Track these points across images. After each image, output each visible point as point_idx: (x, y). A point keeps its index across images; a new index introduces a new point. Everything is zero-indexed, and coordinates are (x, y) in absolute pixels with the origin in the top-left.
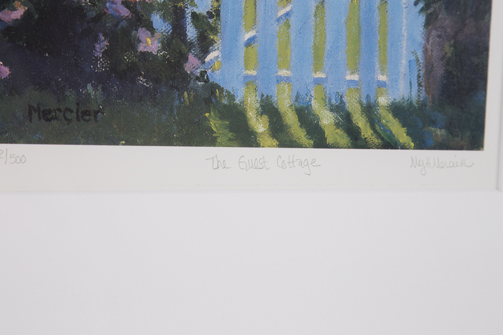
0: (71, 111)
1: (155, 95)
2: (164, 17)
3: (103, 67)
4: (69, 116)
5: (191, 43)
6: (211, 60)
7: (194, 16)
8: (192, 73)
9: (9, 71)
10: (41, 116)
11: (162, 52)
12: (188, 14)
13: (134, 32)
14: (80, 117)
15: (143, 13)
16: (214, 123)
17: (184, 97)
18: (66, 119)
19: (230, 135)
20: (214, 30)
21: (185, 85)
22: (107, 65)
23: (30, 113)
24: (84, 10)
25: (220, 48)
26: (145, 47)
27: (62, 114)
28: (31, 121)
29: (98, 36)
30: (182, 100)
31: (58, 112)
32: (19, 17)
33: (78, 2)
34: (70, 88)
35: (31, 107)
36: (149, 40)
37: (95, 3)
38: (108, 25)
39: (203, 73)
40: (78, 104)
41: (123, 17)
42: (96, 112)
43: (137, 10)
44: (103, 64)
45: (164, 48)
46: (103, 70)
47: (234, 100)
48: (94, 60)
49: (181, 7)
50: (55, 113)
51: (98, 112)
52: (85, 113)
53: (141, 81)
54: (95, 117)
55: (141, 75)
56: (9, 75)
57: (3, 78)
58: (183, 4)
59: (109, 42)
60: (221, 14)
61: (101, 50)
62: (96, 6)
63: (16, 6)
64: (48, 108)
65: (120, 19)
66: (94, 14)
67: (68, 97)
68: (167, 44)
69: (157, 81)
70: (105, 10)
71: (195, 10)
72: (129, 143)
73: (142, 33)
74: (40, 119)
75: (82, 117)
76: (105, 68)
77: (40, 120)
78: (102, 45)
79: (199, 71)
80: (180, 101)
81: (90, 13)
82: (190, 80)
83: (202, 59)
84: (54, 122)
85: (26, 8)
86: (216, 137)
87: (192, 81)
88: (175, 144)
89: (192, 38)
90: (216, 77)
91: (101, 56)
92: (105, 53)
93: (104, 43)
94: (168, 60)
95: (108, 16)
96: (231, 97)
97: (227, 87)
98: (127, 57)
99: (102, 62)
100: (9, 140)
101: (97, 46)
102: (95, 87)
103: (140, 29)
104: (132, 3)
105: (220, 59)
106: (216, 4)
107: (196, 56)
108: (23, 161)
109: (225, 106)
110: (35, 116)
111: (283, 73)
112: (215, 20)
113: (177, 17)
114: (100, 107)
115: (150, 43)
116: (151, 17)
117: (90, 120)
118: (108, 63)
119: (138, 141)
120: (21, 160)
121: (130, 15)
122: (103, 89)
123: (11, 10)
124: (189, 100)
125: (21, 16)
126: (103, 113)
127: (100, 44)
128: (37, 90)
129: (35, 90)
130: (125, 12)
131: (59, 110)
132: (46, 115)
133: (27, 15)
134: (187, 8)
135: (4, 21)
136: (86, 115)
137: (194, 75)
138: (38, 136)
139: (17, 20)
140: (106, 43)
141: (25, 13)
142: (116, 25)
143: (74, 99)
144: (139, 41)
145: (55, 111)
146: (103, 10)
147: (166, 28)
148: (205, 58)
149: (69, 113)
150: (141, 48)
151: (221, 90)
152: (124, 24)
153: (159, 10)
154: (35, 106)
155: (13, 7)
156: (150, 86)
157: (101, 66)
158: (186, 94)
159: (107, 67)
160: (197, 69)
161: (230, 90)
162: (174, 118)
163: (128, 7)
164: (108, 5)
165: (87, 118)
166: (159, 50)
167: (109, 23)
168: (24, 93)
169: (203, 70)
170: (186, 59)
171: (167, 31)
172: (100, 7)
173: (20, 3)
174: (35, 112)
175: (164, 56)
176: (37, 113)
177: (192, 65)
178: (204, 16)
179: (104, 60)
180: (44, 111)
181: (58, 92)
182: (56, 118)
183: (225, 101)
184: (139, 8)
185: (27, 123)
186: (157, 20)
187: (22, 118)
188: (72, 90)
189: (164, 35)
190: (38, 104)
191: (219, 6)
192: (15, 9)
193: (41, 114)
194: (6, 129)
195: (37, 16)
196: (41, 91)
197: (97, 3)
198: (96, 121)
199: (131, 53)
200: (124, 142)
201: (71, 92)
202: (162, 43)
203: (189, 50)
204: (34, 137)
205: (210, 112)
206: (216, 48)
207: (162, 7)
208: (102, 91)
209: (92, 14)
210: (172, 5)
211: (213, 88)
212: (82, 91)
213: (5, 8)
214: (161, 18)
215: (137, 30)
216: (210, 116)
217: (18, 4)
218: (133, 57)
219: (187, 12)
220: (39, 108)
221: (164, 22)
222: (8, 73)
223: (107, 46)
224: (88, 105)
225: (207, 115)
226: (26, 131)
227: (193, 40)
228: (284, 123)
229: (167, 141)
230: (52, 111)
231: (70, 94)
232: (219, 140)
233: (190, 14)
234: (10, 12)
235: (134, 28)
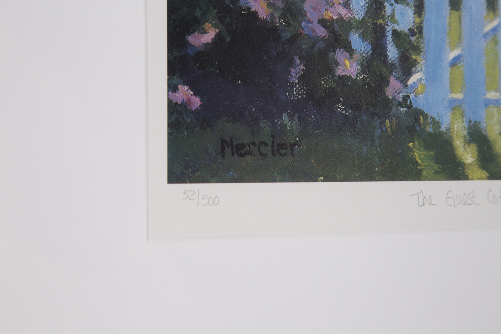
0: (266, 145)
1: (354, 124)
2: (363, 37)
3: (299, 94)
4: (264, 150)
5: (392, 65)
6: (414, 83)
7: (395, 33)
8: (394, 98)
9: (200, 101)
10: (235, 152)
11: (361, 76)
12: (388, 31)
13: (331, 54)
14: (276, 151)
15: (341, 32)
16: (419, 154)
17: (385, 126)
18: (261, 153)
19: (436, 167)
20: (417, 49)
21: (386, 112)
22: (303, 92)
23: (223, 149)
24: (278, 30)
25: (424, 69)
26: (344, 70)
27: (257, 147)
28: (223, 156)
29: (293, 59)
30: (384, 129)
31: (252, 146)
32: (210, 41)
33: (273, 22)
34: (264, 119)
35: (223, 142)
36: (347, 62)
37: (290, 23)
38: (303, 46)
39: (406, 98)
40: (273, 136)
41: (319, 37)
42: (292, 146)
43: (334, 29)
44: (299, 91)
45: (363, 71)
46: (300, 97)
47: (440, 127)
48: (289, 86)
49: (381, 24)
50: (249, 147)
51: (295, 144)
52: (282, 146)
53: (340, 108)
54: (292, 150)
55: (340, 101)
56: (200, 106)
57: (193, 109)
58: (384, 20)
59: (305, 66)
60: (424, 31)
61: (297, 74)
62: (291, 25)
63: (206, 28)
64: (241, 142)
65: (316, 40)
66: (289, 36)
67: (263, 129)
68: (367, 66)
69: (356, 108)
70: (301, 30)
71: (396, 27)
72: (329, 178)
73: (340, 55)
74: (233, 154)
75: (278, 150)
76: (301, 95)
77: (233, 156)
78: (297, 70)
79: (401, 95)
80: (382, 130)
81: (284, 34)
82: (392, 107)
83: (404, 82)
84: (248, 157)
85: (217, 31)
86: (421, 170)
87: (394, 108)
88: (377, 179)
89: (393, 59)
90: (419, 102)
91: (297, 81)
92: (301, 78)
93: (299, 67)
94: (368, 84)
95: (303, 37)
96: (437, 124)
97: (432, 113)
98: (324, 82)
99: (298, 88)
100: (201, 179)
101: (293, 70)
102: (291, 117)
103: (338, 50)
104: (329, 22)
105: (423, 82)
106: (418, 20)
107: (397, 78)
108: (216, 202)
109: (430, 134)
110: (228, 150)
111: (492, 95)
112: (418, 38)
113: (376, 35)
114: (296, 139)
115: (349, 65)
116: (349, 37)
117: (286, 154)
118: (304, 89)
119: (337, 176)
120: (214, 202)
121: (327, 35)
122: (300, 118)
123: (202, 33)
124: (391, 129)
125: (212, 40)
126: (300, 146)
127: (295, 68)
128: (229, 122)
129: (228, 122)
130: (321, 32)
131: (254, 144)
132: (240, 150)
133: (218, 38)
134: (388, 25)
135: (194, 45)
136: (282, 149)
137: (396, 100)
138: (231, 173)
139: (207, 44)
140: (302, 67)
141: (216, 36)
142: (312, 47)
143: (269, 130)
144: (337, 64)
145: (249, 145)
146: (298, 30)
147: (366, 48)
148: (407, 81)
149: (264, 146)
150: (339, 72)
151: (426, 116)
152: (321, 45)
153: (358, 28)
154: (228, 140)
155: (203, 29)
156: (350, 114)
157: (297, 92)
158: (387, 122)
159: (304, 94)
160: (399, 93)
161: (435, 116)
162: (376, 150)
163: (325, 27)
164: (303, 24)
165: (283, 152)
166: (358, 74)
167: (304, 44)
168: (216, 126)
169: (405, 94)
170: (388, 83)
171: (367, 51)
172: (295, 27)
173: (210, 25)
174: (228, 147)
175: (364, 79)
176: (230, 148)
177: (394, 89)
178: (405, 34)
179: (300, 86)
180: (237, 145)
181: (252, 123)
182: (250, 153)
183: (430, 129)
184: (336, 26)
185: (220, 159)
186: (355, 39)
187: (214, 154)
188: (267, 121)
189: (363, 57)
190: (231, 138)
191: (422, 22)
192: (205, 32)
193: (234, 149)
194: (198, 166)
195: (228, 39)
196: (233, 123)
197: (292, 22)
198: (293, 155)
199: (329, 77)
200: (322, 178)
201: (265, 123)
202: (362, 65)
203: (391, 72)
204: (228, 175)
205: (414, 142)
206: (419, 69)
207: (361, 24)
208: (299, 120)
209: (287, 35)
210: (371, 22)
211: (417, 114)
212: (278, 122)
213: (196, 31)
214: (359, 37)
215: (334, 51)
216: (414, 146)
217: (209, 26)
218: (331, 82)
219: (388, 30)
220: (232, 142)
221: (364, 42)
222: (199, 103)
223: (303, 70)
224: (284, 138)
225: (411, 144)
226: (218, 168)
227: (394, 61)
228: (495, 152)
229: (368, 175)
230: (246, 145)
231: (265, 126)
232: (424, 173)
233: (391, 32)
234: (200, 35)
235: (332, 49)
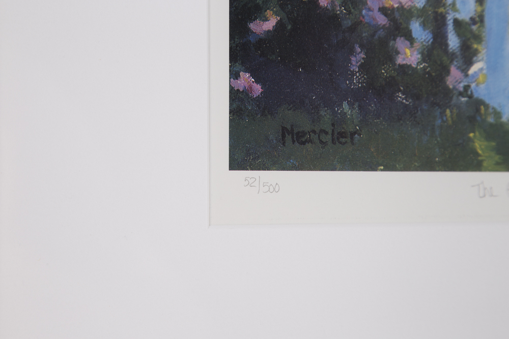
0: (326, 133)
1: (415, 113)
2: (424, 25)
3: (359, 83)
4: (324, 138)
5: (453, 54)
6: (475, 72)
7: (457, 23)
8: (454, 88)
9: (261, 88)
10: (295, 139)
11: (421, 64)
12: (450, 20)
13: (392, 43)
14: (336, 140)
15: (401, 21)
16: (479, 145)
17: (446, 116)
18: (321, 142)
19: (497, 158)
20: (478, 38)
21: (447, 101)
22: (364, 80)
23: (283, 136)
24: (339, 18)
25: (485, 58)
26: (404, 59)
27: (317, 135)
28: (284, 144)
29: (354, 47)
30: (445, 119)
31: (312, 134)
32: (271, 28)
33: (333, 10)
34: (325, 107)
35: (284, 129)
36: (408, 51)
37: (350, 11)
38: (364, 35)
39: (467, 88)
40: (333, 125)
41: (380, 25)
42: (353, 134)
43: (395, 17)
44: (359, 79)
45: (424, 60)
46: (360, 85)
47: (501, 118)
48: (350, 75)
49: (442, 13)
50: (310, 135)
51: (355, 133)
52: (342, 135)
53: (400, 97)
54: (352, 139)
55: (400, 91)
56: (261, 93)
57: (255, 97)
58: (445, 9)
59: (366, 54)
60: (486, 19)
61: (357, 63)
62: (352, 13)
63: (268, 16)
64: (301, 130)
65: (377, 28)
66: (350, 24)
67: (324, 117)
68: (428, 55)
69: (417, 97)
70: (361, 18)
71: (458, 16)
72: (390, 167)
73: (401, 44)
74: (294, 141)
75: (338, 139)
76: (361, 83)
77: (293, 144)
78: (358, 58)
79: (462, 85)
80: (442, 120)
81: (345, 22)
82: (452, 96)
83: (465, 69)
84: (309, 145)
85: (279, 18)
86: (482, 161)
87: (455, 98)
88: (437, 169)
89: (454, 48)
90: (480, 91)
91: (357, 70)
92: (361, 67)
93: (360, 55)
94: (429, 73)
95: (364, 25)
96: (498, 114)
97: (493, 103)
98: (384, 70)
99: (358, 77)
100: (262, 166)
101: (353, 59)
102: (351, 105)
103: (399, 38)
104: (389, 10)
105: (484, 72)
106: (479, 9)
107: (458, 68)
108: (277, 190)
109: (491, 125)
110: (288, 138)
112: (479, 27)
113: (437, 24)
114: (356, 128)
115: (409, 54)
116: (410, 25)
117: (346, 142)
118: (364, 78)
119: (397, 166)
120: (274, 189)
121: (388, 23)
122: (360, 107)
123: (263, 21)
124: (452, 119)
125: (273, 27)
126: (360, 135)
127: (355, 56)
128: (290, 110)
129: (288, 110)
130: (382, 20)
131: (314, 132)
132: (300, 138)
133: (280, 25)
134: (448, 13)
135: (256, 33)
136: (342, 137)
137: (457, 90)
138: (291, 161)
139: (269, 31)
140: (362, 55)
141: (277, 23)
142: (373, 35)
143: (329, 119)
144: (398, 53)
145: (309, 133)
146: (359, 18)
147: (427, 36)
148: (468, 70)
149: (324, 135)
150: (400, 60)
151: (487, 106)
152: (381, 33)
153: (418, 17)
154: (289, 127)
155: (265, 17)
156: (410, 103)
157: (357, 81)
158: (448, 112)
159: (364, 83)
160: (460, 83)
161: (496, 106)
162: (436, 140)
163: (386, 15)
164: (364, 12)
165: (343, 140)
166: (419, 62)
167: (365, 33)
168: (277, 113)
169: (466, 84)
170: (448, 72)
171: (427, 41)
172: (356, 15)
173: (271, 12)
174: (289, 135)
175: (425, 68)
176: (291, 135)
177: (454, 79)
178: (467, 23)
179: (360, 75)
180: (298, 133)
181: (313, 111)
182: (310, 141)
183: (491, 120)
184: (397, 15)
185: (281, 147)
186: (416, 28)
187: (275, 141)
188: (328, 109)
189: (424, 45)
190: (292, 126)
191: (483, 11)
192: (267, 20)
193: (295, 137)
194: (259, 154)
195: (289, 27)
196: (294, 110)
197: (353, 10)
198: (353, 144)
199: (389, 66)
200: (382, 168)
201: (326, 111)
202: (422, 53)
203: (452, 61)
204: (288, 163)
205: (474, 132)
206: (480, 58)
207: (422, 12)
208: (359, 109)
209: (347, 23)
210: (432, 11)
211: (477, 104)
212: (338, 110)
213: (257, 18)
214: (420, 25)
215: (395, 40)
216: (475, 136)
217: (270, 14)
218: (391, 71)
219: (449, 18)
220: (292, 130)
221: (424, 30)
222: (261, 90)
223: (363, 58)
224: (344, 126)
225: (471, 135)
226: (279, 156)
227: (455, 49)
229: (428, 165)
230: (306, 133)
231: (325, 114)
232: (485, 164)
233: (452, 21)
234: (262, 23)
235: (392, 37)
